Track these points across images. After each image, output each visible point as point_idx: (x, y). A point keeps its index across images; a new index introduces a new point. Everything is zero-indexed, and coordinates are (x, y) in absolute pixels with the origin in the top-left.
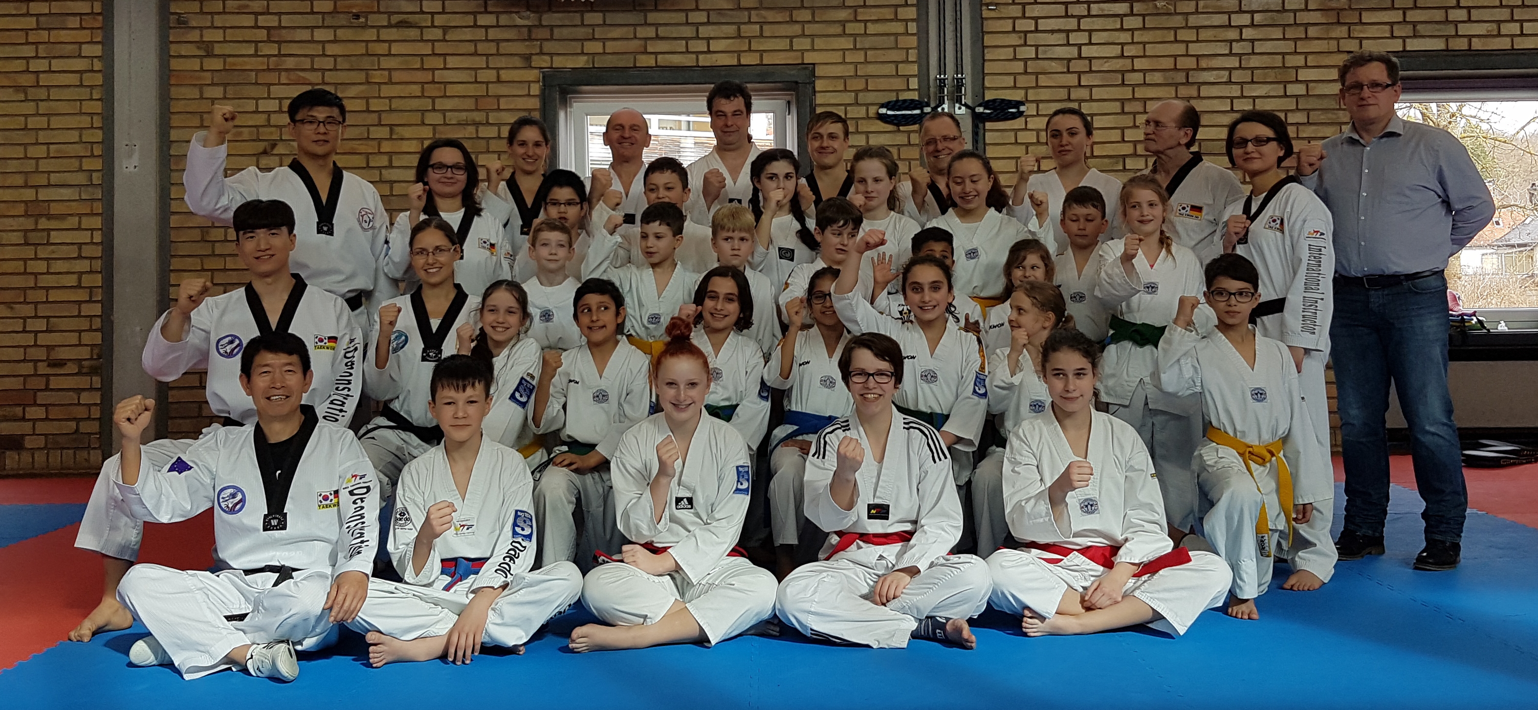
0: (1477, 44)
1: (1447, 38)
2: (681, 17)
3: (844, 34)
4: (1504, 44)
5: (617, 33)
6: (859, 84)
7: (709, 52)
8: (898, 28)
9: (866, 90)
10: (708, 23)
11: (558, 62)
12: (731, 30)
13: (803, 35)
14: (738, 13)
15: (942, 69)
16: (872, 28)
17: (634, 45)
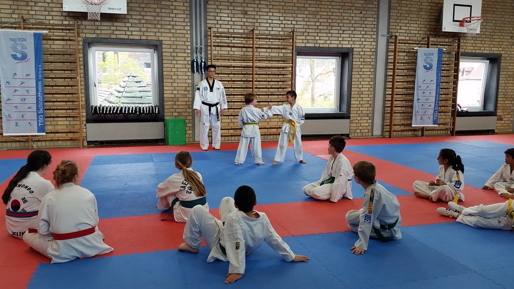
0: (321, 46)
1: (315, 43)
2: (123, 24)
3: (170, 32)
4: (326, 46)
5: (104, 28)
6: (174, 47)
7: (132, 35)
8: (185, 32)
9: (176, 48)
10: (132, 27)
11: (88, 36)
12: (138, 29)
13: (159, 32)
14: (140, 24)
15: (197, 44)
16: (178, 31)
17: (110, 32)
